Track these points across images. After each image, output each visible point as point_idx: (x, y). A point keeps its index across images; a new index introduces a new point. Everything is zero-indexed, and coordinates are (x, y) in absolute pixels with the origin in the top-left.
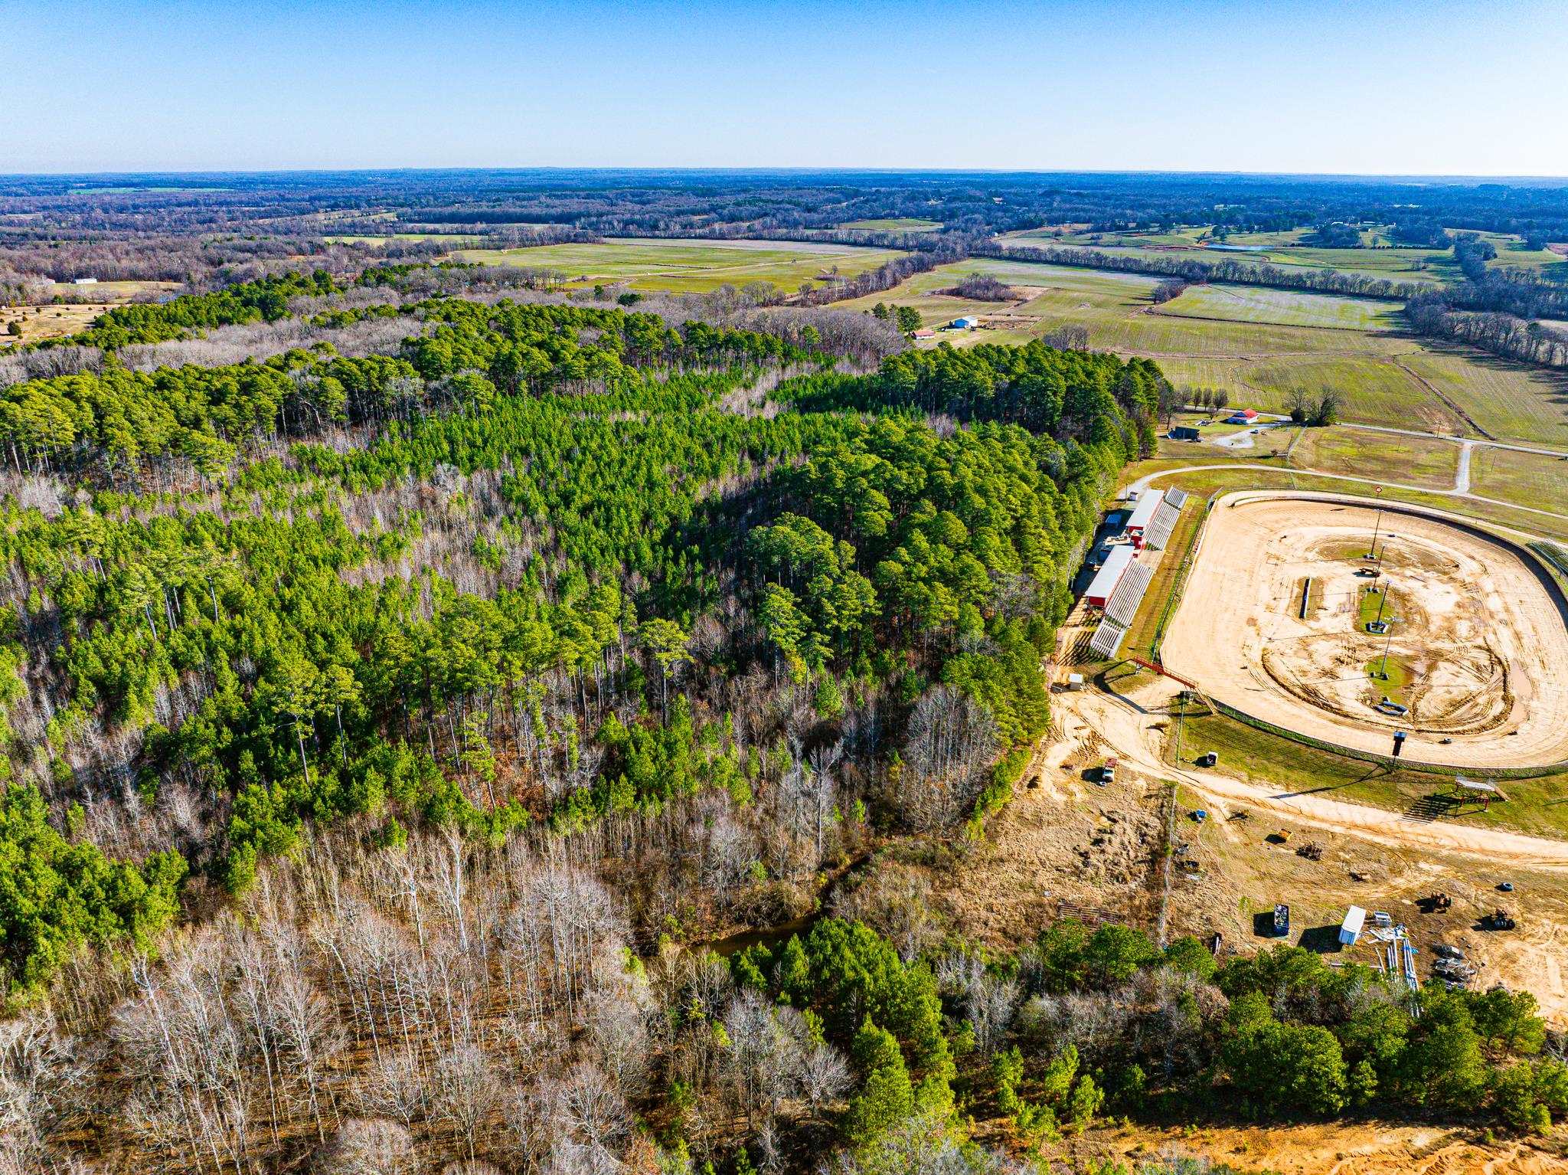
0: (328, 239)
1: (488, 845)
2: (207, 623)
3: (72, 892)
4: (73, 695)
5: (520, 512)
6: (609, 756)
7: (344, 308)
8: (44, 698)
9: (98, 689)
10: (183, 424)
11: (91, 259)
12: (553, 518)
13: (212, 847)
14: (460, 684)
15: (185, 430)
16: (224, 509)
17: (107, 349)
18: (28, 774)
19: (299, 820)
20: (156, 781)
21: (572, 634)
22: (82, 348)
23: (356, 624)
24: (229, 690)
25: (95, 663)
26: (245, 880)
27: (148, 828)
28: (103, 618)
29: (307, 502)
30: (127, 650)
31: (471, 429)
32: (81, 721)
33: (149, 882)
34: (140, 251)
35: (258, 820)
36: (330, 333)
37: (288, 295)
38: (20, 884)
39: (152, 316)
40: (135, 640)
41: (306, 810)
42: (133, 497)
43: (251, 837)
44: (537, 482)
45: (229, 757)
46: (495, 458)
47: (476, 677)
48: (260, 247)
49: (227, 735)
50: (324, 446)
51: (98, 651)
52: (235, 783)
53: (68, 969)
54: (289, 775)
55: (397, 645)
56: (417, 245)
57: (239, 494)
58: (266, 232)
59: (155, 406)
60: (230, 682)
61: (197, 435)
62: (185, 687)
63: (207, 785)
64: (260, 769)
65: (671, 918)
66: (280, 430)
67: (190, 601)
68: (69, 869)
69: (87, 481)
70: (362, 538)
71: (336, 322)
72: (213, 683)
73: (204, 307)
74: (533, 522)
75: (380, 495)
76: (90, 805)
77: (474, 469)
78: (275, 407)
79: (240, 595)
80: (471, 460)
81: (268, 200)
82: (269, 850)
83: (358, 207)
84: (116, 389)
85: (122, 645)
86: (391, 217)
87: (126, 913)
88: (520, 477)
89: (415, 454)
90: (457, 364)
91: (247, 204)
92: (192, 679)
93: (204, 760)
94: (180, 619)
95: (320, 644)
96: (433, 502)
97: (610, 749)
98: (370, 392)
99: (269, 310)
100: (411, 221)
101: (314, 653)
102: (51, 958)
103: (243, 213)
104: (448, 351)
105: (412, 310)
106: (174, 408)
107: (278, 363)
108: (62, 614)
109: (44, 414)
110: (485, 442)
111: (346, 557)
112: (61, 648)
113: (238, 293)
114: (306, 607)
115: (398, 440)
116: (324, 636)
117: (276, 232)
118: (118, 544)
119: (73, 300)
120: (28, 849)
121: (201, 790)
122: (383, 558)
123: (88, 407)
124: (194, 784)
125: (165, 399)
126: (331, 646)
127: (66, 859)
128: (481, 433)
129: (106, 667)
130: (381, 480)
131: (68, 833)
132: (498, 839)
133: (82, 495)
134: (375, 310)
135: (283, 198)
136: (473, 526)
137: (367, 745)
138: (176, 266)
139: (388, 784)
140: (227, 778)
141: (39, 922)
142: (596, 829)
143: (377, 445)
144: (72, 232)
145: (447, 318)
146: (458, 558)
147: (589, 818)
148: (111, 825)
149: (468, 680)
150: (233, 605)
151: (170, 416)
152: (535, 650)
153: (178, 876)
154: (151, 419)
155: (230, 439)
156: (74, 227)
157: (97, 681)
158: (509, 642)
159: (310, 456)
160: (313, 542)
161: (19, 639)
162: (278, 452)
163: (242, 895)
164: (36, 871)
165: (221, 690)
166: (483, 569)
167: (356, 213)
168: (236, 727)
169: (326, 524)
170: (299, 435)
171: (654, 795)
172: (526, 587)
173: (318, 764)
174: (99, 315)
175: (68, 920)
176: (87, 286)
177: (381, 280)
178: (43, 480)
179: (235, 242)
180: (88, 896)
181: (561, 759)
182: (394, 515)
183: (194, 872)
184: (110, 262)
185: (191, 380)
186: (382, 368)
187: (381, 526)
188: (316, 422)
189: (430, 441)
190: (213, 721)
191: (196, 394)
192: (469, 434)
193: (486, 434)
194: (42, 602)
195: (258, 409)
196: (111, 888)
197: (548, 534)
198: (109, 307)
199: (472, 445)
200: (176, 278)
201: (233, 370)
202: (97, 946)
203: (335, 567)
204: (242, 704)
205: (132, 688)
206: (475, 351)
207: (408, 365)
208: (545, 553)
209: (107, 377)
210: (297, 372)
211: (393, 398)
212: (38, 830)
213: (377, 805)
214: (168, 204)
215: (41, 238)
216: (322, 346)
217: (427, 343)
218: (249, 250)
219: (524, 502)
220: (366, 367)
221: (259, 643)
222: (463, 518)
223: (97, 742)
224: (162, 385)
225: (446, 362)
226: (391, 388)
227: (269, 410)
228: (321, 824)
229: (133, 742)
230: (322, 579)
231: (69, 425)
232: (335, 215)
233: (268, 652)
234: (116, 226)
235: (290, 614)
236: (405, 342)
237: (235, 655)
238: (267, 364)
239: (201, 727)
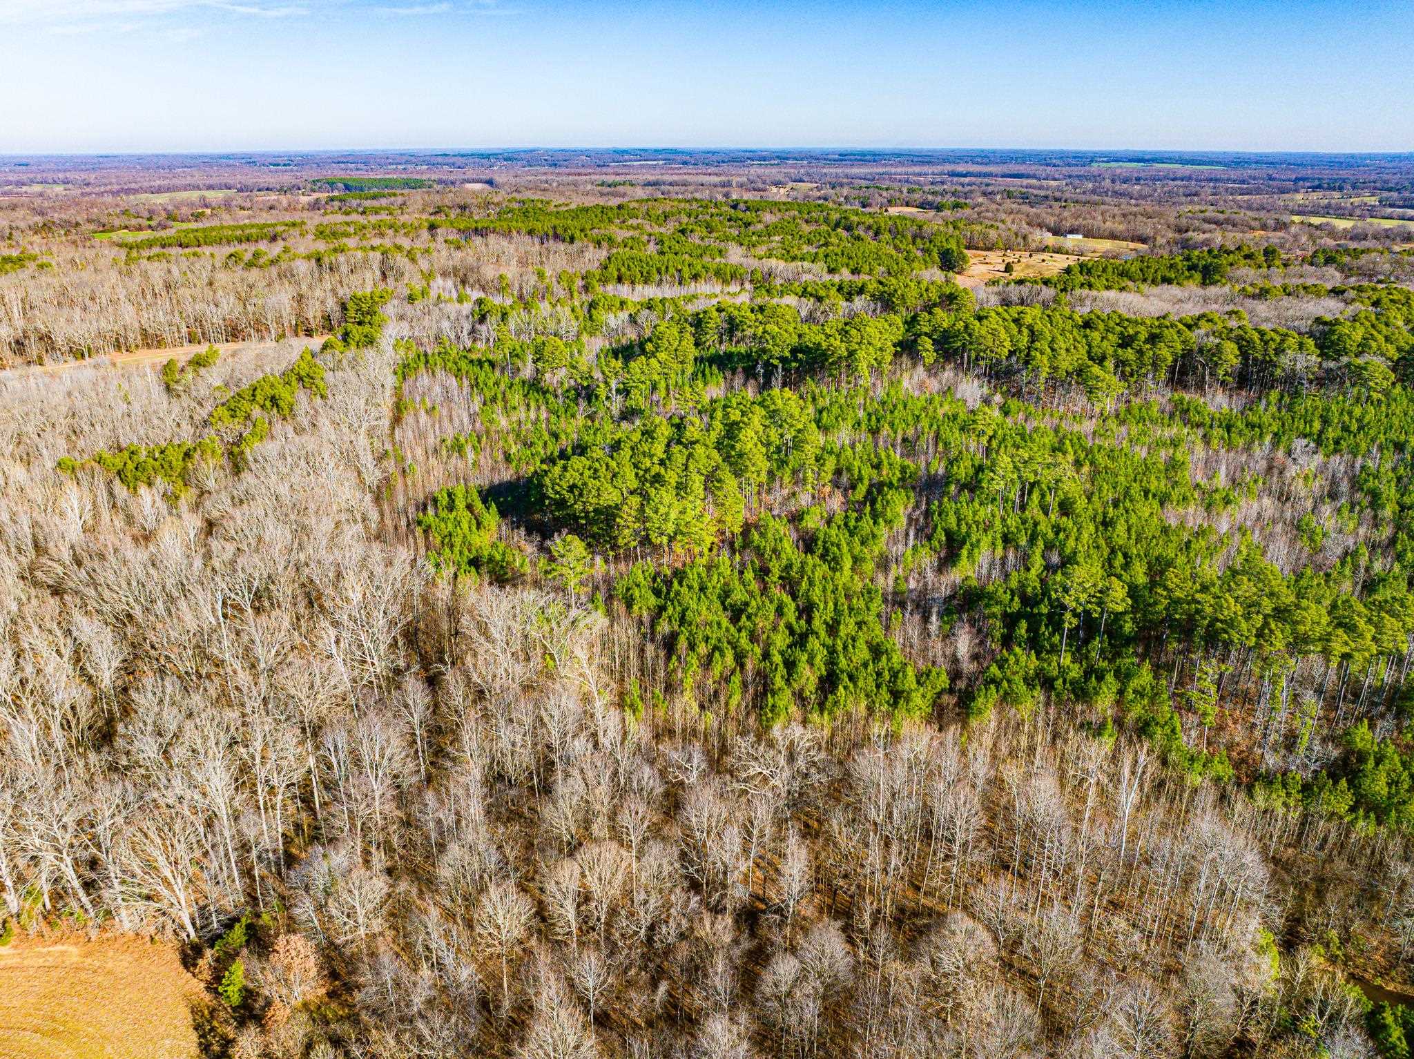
0: (1296, 219)
1: (1182, 778)
2: (1041, 517)
3: (871, 667)
4: (929, 538)
5: (1365, 503)
6: (1345, 759)
7: (1278, 282)
8: (912, 533)
9: (948, 539)
10: (1091, 358)
11: (1085, 219)
12: (1400, 518)
13: (970, 679)
14: (1217, 632)
15: (1090, 363)
16: (1094, 433)
17: (1062, 291)
18: (881, 580)
19: (1038, 688)
20: (955, 617)
21: (1350, 628)
22: (1044, 287)
23: (1156, 553)
24: (1033, 571)
25: (952, 521)
26: (980, 712)
27: (937, 647)
28: (972, 491)
29: (1164, 444)
30: (977, 518)
31: (1350, 413)
32: (927, 559)
33: (918, 682)
34: (1124, 215)
35: (1008, 674)
36: (1249, 303)
37: (1231, 264)
38: (845, 647)
39: (1110, 269)
40: (984, 513)
41: (1047, 683)
42: (1032, 408)
43: (998, 685)
44: (1399, 479)
45: (1011, 621)
46: (1363, 446)
47: (1233, 633)
48: (1227, 221)
49: (1016, 605)
50: (1202, 400)
51: (957, 512)
52: (1007, 641)
53: (849, 715)
54: (1048, 652)
55: (1175, 580)
56: (1386, 230)
57: (1112, 424)
58: (1240, 207)
59: (1075, 340)
60: (1037, 565)
61: (1096, 370)
62: (1004, 559)
63: (987, 634)
64: (1028, 638)
65: (1333, 934)
66: (1171, 380)
67: (1035, 496)
68: (877, 651)
69: (1005, 388)
70: (1198, 485)
71: (1263, 294)
72: (1025, 561)
73: (1154, 266)
74: (1375, 517)
75: (1232, 454)
76: (907, 615)
77: (1336, 451)
78: (1170, 359)
79: (1074, 503)
80: (1337, 442)
81: (1255, 179)
82: (1007, 699)
83: (1341, 189)
84: (1051, 323)
85: (975, 513)
86: (1373, 201)
87: (897, 696)
88: (1382, 470)
89: (1283, 425)
90: (1363, 348)
91: (1234, 182)
92: (1011, 555)
93: (994, 615)
94: (1023, 508)
95: (1120, 559)
96: (1281, 473)
97: (1348, 753)
98: (1264, 361)
99: (1208, 275)
100: (1391, 206)
101: (1111, 566)
102: (842, 703)
103: (1227, 190)
104: (1358, 334)
105: (1343, 292)
106: (1089, 345)
107: (1190, 322)
108: (947, 479)
109: (994, 333)
110: (1361, 428)
111: (1174, 497)
112: (936, 503)
113: (1188, 259)
114: (1121, 528)
115: (1273, 409)
116: (1125, 556)
117: (1250, 208)
118: (1004, 439)
119: (1058, 251)
120: (860, 628)
121: (981, 635)
122: (1208, 508)
123: (1025, 331)
124: (980, 631)
125: (1086, 336)
126: (1127, 566)
127: (878, 644)
128: (1359, 420)
129: (959, 525)
130: (1240, 442)
131: (887, 628)
132: (1194, 779)
133: (998, 398)
134: (1305, 288)
135: (1271, 178)
136: (1309, 504)
137: (1118, 654)
138: (1148, 231)
139: (1121, 692)
140: (1003, 636)
141: (845, 677)
142: (1294, 816)
143: (1251, 410)
144: (1082, 198)
145: (1376, 304)
146: (1279, 528)
147: (1292, 803)
148: (914, 633)
149: (1226, 632)
150: (1066, 508)
151: (1083, 351)
152: (1301, 628)
153: (938, 690)
154: (1068, 350)
155: (1124, 377)
156: (1084, 193)
157: (948, 533)
158: (1281, 613)
159: (1185, 407)
160: (1153, 478)
161: (914, 488)
162: (1159, 397)
163: (974, 723)
164: (857, 644)
165: (1028, 569)
166: (1299, 544)
167: (1336, 194)
168: (1025, 600)
169: (1173, 466)
170: (1186, 387)
171: (1372, 815)
172: (1334, 575)
173: (1073, 654)
174: (1072, 263)
175: (861, 683)
176: (1073, 240)
177: (1329, 260)
178: (976, 381)
179: (1207, 214)
180: (879, 674)
181: (1290, 741)
182: (1238, 474)
183: (951, 691)
184: (1098, 222)
185: (1111, 324)
186: (1283, 341)
187: (1221, 480)
188: (1204, 378)
189: (1304, 417)
190: (1012, 591)
191: (1110, 336)
192: (1346, 418)
193: (1366, 421)
194: (939, 468)
195: (1156, 356)
196: (895, 675)
197: (1386, 532)
198: (1082, 258)
199: (1346, 429)
200: (1143, 240)
201: (1148, 322)
202: (870, 710)
203: (1162, 504)
204: (1038, 586)
205: (968, 546)
206: (1387, 339)
207: (1310, 343)
208: (1373, 548)
209: (1048, 312)
210: (1202, 332)
211: (1284, 370)
212: (870, 618)
213: (1105, 703)
214: (1166, 178)
215: (1057, 200)
216: (1236, 313)
217: (1340, 324)
218: (1217, 223)
219: (1375, 495)
220: (1267, 337)
221: (1071, 543)
222: (1302, 494)
223: (930, 575)
224: (1087, 325)
225: (1352, 346)
226: (1284, 361)
227: (1165, 359)
228: (1053, 698)
229: (954, 586)
230: (1145, 509)
231: (1007, 344)
232: (1314, 196)
233: (1075, 553)
234: (1117, 194)
235: (1106, 529)
236: (1318, 320)
237: (1049, 547)
238: (1180, 321)
239: (1001, 590)
